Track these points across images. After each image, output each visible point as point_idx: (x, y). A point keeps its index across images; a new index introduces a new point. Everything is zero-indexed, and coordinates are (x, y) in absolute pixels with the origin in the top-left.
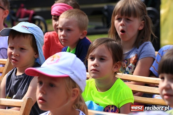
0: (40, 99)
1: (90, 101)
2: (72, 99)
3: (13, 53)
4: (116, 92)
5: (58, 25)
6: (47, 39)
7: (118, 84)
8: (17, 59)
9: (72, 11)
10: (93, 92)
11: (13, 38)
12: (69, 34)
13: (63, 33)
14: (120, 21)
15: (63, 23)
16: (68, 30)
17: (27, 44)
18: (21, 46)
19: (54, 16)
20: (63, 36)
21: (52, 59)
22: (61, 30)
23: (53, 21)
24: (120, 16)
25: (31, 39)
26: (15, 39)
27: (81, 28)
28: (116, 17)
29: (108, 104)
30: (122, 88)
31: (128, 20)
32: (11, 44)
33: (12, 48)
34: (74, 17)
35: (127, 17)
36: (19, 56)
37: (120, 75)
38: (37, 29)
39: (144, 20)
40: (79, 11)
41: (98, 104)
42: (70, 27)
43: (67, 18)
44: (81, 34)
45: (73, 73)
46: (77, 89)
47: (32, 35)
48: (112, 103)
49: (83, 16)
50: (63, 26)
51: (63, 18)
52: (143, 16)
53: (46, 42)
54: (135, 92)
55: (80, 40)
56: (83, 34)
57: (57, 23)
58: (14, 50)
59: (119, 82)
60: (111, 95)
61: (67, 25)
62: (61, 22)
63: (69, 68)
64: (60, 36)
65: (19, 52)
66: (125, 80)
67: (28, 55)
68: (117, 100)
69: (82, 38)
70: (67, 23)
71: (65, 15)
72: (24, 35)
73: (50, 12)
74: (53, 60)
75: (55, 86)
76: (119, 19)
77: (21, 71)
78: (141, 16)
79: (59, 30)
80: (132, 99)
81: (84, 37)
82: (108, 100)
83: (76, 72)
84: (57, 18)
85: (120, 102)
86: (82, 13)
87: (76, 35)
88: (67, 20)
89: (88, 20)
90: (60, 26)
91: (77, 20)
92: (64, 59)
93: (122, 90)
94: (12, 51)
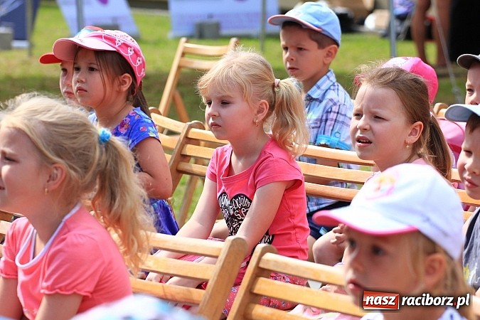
21: (376, 186)
45: (428, 220)
46: (439, 256)
63: (420, 207)
74: (379, 188)
75: (385, 253)
83: (435, 218)
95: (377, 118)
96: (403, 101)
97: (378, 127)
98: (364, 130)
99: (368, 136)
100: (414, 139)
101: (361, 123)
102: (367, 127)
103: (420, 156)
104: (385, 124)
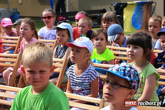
0: (72, 57)
1: (94, 59)
2: (87, 58)
3: (59, 38)
4: (106, 54)
5: (78, 24)
6: (73, 31)
7: (107, 51)
8: (61, 40)
9: (85, 18)
10: (96, 55)
11: (59, 31)
12: (84, 29)
13: (81, 28)
14: (105, 24)
15: (81, 24)
16: (83, 27)
17: (65, 33)
18: (63, 35)
19: (77, 20)
20: (81, 29)
22: (80, 26)
23: (76, 22)
24: (104, 22)
25: (67, 31)
26: (60, 31)
27: (89, 26)
28: (103, 22)
29: (103, 60)
30: (109, 52)
31: (108, 23)
32: (58, 33)
33: (59, 35)
34: (86, 21)
35: (108, 22)
36: (62, 39)
37: (108, 47)
38: (69, 26)
39: (116, 22)
40: (88, 18)
41: (98, 60)
42: (84, 25)
43: (83, 21)
44: (89, 29)
45: (88, 46)
46: (89, 54)
47: (67, 29)
48: (105, 60)
49: (90, 20)
50: (81, 25)
51: (81, 21)
52: (115, 21)
53: (73, 32)
54: (114, 54)
55: (88, 31)
56: (90, 29)
57: (78, 23)
58: (60, 36)
59: (108, 50)
60: (104, 56)
61: (83, 25)
62: (80, 23)
63: (87, 44)
64: (80, 29)
65: (62, 37)
66: (110, 49)
67: (66, 38)
68: (107, 58)
69: (89, 30)
70: (83, 24)
71: (82, 20)
72: (64, 29)
73: (75, 18)
74: (79, 40)
76: (104, 23)
77: (62, 45)
78: (114, 21)
79: (79, 27)
80: (113, 57)
81: (90, 30)
82: (103, 58)
84: (78, 21)
85: (108, 59)
86: (90, 19)
87: (87, 29)
88: (83, 22)
89: (92, 22)
90: (79, 25)
91: (87, 22)
92: (84, 39)
93: (109, 53)
94: (58, 37)
95: (25, 29)
96: (30, 26)
97: (26, 31)
98: (23, 32)
99: (24, 33)
100: (32, 33)
101: (22, 30)
102: (24, 31)
103: (33, 37)
104: (27, 31)
